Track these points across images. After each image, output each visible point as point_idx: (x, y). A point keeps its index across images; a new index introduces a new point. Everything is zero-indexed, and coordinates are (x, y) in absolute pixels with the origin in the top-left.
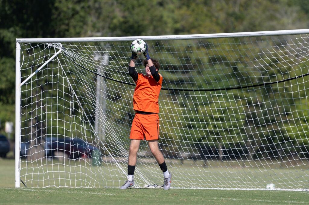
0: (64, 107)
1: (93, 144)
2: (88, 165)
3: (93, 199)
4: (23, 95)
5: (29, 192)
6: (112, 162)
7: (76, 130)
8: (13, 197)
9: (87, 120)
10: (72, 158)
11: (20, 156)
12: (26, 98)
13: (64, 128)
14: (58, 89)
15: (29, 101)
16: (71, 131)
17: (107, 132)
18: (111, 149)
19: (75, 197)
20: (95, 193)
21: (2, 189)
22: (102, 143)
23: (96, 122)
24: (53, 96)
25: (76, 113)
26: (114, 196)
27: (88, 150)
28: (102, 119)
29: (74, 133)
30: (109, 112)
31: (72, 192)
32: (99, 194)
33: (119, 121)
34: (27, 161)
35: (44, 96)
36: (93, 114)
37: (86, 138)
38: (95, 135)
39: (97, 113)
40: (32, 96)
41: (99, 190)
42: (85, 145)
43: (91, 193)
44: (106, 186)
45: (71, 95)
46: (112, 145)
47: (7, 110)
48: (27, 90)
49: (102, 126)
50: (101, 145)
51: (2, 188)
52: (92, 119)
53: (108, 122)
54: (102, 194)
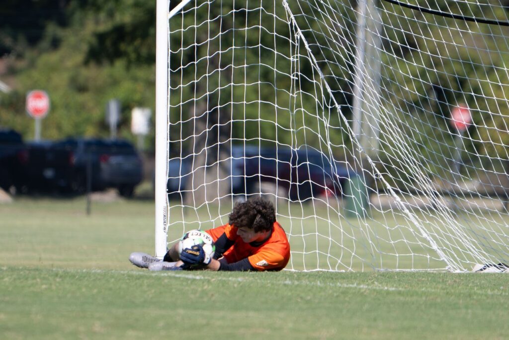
0: (275, 70)
1: (347, 162)
2: (334, 215)
3: (347, 299)
4: (175, 42)
5: (189, 282)
6: (395, 209)
7: (306, 128)
8: (151, 296)
9: (333, 104)
10: (294, 197)
11: (168, 192)
12: (182, 49)
13: (276, 124)
14: (260, 27)
15: (190, 57)
16: (292, 130)
17: (382, 132)
18: (391, 176)
19: (303, 295)
20: (351, 285)
21: (124, 275)
22: (370, 160)
23: (357, 109)
24: (250, 43)
25: (306, 85)
26: (400, 293)
27: (335, 178)
28: (370, 102)
29: (300, 134)
30: (387, 84)
31: (296, 283)
32: (362, 286)
33: (411, 107)
34: (183, 206)
35: (226, 43)
36: (348, 87)
37: (329, 147)
38: (352, 140)
39: (356, 85)
40: (196, 44)
41: (363, 277)
42: (327, 166)
43: (341, 284)
44: (379, 266)
45: (294, 41)
46: (394, 166)
47: (135, 79)
48: (184, 29)
49: (370, 119)
50: (367, 166)
51: (122, 272)
52: (347, 100)
53: (384, 108)
54: (370, 287)
